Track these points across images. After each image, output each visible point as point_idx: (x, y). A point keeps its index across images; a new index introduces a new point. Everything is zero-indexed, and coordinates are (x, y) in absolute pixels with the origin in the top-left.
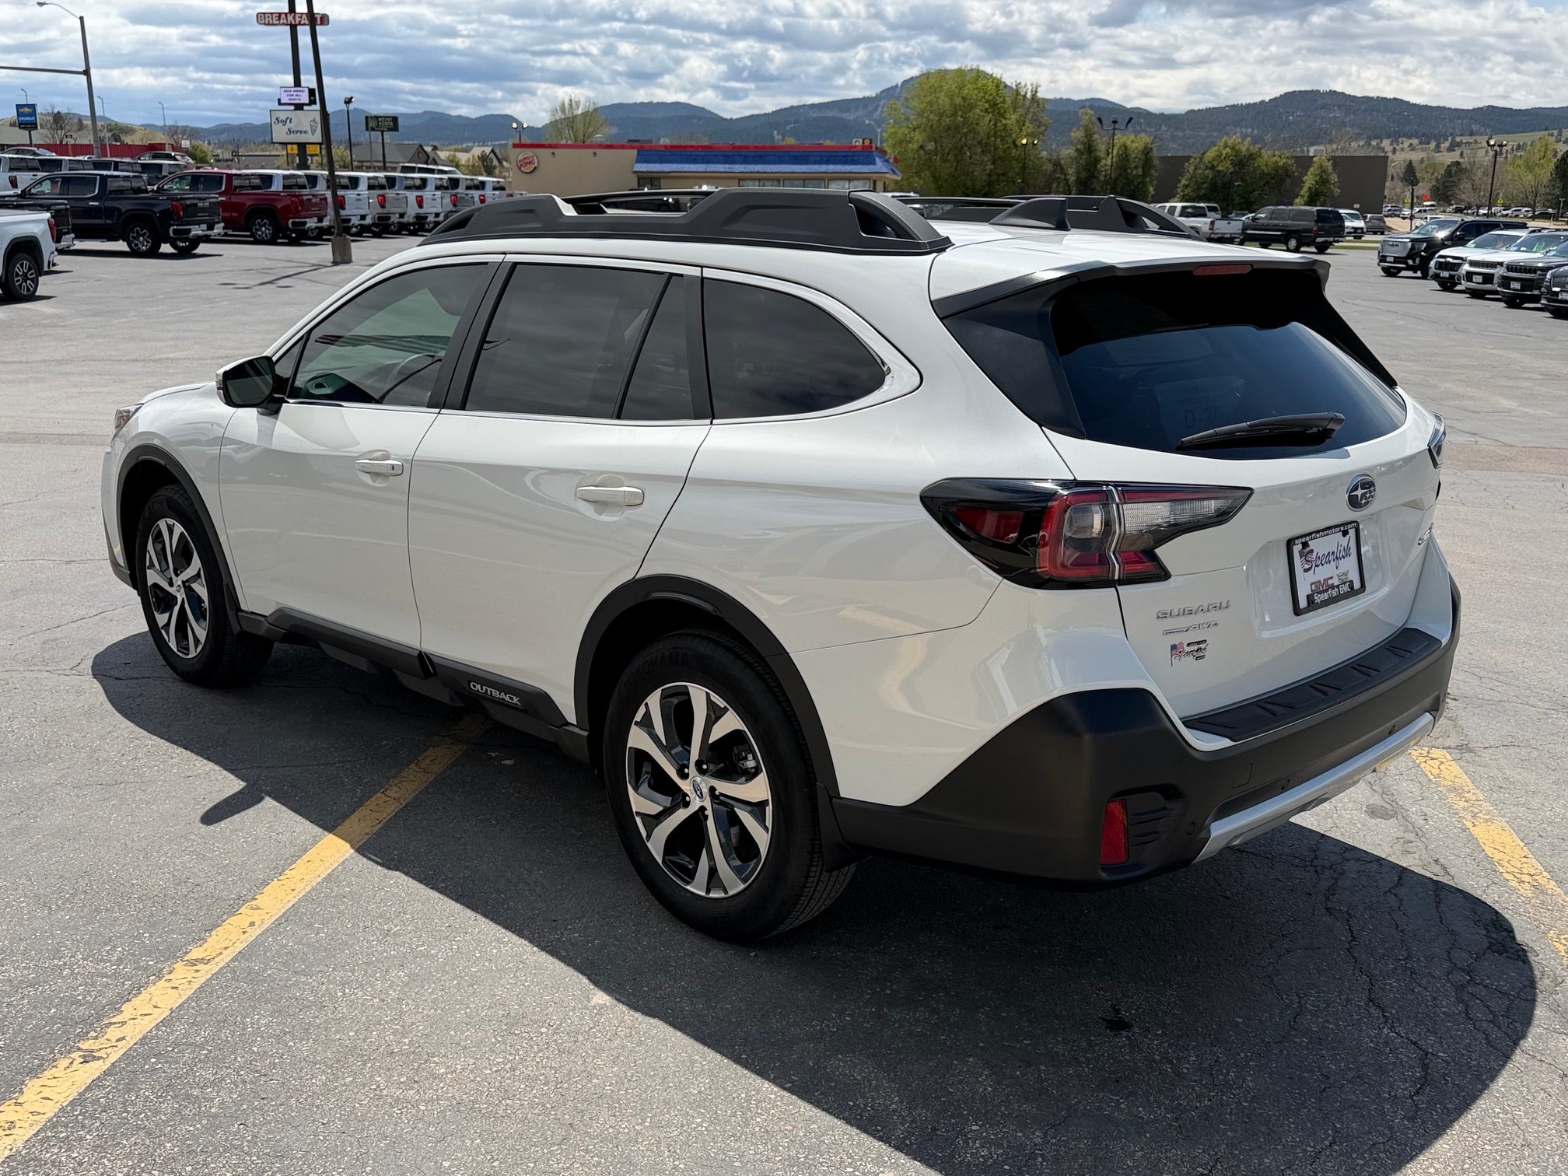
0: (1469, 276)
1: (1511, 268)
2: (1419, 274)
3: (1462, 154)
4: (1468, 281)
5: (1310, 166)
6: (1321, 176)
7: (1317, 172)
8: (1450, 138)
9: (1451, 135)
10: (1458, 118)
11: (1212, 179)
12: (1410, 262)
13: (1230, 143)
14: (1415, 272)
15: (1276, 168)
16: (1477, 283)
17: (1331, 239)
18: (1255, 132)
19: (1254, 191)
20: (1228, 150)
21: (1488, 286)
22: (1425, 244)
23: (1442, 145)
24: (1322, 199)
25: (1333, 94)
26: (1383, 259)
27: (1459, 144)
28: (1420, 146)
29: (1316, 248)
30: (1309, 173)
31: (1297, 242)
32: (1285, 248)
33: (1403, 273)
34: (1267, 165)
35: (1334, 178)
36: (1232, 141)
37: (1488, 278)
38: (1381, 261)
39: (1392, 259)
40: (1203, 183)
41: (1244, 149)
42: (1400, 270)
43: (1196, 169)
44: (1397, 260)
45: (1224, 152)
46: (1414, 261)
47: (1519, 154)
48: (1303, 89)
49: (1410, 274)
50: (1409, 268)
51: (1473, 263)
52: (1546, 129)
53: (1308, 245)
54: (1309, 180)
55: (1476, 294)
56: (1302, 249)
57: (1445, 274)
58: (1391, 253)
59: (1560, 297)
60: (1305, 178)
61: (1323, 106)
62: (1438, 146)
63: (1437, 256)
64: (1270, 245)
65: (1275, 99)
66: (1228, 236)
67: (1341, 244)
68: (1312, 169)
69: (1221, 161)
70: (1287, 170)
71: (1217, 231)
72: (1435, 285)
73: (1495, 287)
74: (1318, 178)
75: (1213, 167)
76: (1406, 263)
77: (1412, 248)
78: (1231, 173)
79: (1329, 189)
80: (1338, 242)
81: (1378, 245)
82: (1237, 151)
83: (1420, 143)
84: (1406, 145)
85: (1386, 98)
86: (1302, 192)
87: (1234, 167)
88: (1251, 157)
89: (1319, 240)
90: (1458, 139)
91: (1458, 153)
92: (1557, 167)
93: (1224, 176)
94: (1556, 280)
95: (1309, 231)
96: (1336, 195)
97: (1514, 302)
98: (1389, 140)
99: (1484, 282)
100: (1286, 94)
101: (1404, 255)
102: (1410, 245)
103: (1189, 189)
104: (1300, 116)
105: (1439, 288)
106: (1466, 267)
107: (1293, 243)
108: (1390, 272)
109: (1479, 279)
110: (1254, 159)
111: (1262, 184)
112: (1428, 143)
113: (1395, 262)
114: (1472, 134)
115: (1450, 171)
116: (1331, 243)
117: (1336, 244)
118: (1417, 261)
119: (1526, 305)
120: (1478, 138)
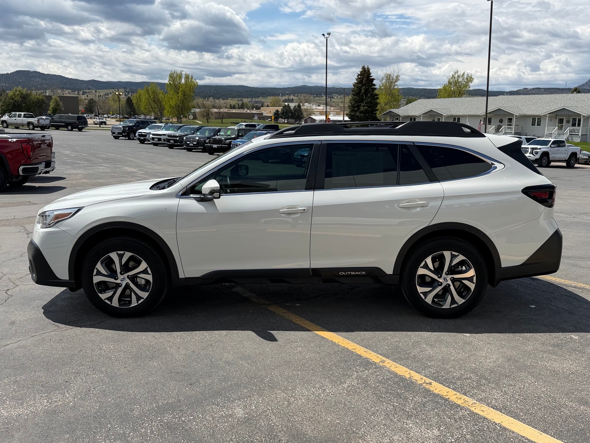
0: (153, 139)
1: (169, 136)
2: (127, 138)
3: (87, 96)
4: (153, 140)
5: (52, 99)
6: (57, 103)
7: (55, 102)
8: (82, 90)
9: (82, 89)
10: (83, 83)
11: (13, 103)
12: (124, 134)
13: (18, 90)
14: (126, 137)
15: (39, 100)
16: (156, 141)
17: (84, 126)
18: (7, 85)
19: (31, 108)
20: (18, 92)
21: (160, 142)
22: (127, 128)
23: (80, 93)
24: (58, 111)
25: (35, 72)
26: (113, 133)
27: (86, 92)
28: (72, 93)
29: (78, 129)
30: (51, 102)
31: (71, 127)
32: (67, 130)
33: (120, 138)
34: (34, 98)
35: (61, 104)
36: (19, 89)
37: (160, 139)
38: (113, 134)
39: (117, 133)
40: (10, 105)
41: (24, 92)
42: (119, 137)
43: (5, 99)
44: (119, 133)
45: (16, 93)
46: (125, 134)
47: (106, 97)
48: (23, 70)
49: (124, 138)
50: (123, 136)
51: (153, 135)
52: (114, 89)
53: (75, 129)
54: (52, 104)
55: (155, 144)
56: (73, 130)
57: (142, 138)
58: (117, 131)
59: (190, 145)
60: (50, 104)
61: (33, 77)
62: (78, 93)
63: (138, 132)
64: (59, 128)
65: (13, 73)
66: (45, 125)
67: (87, 128)
68: (52, 100)
69: (16, 96)
70: (43, 101)
71: (41, 123)
72: (138, 142)
73: (162, 142)
74: (55, 104)
75: (12, 99)
76: (122, 135)
77: (124, 129)
78: (21, 101)
79: (60, 108)
80: (86, 127)
81: (111, 129)
82: (21, 93)
83: (72, 91)
84: (67, 92)
85: (56, 75)
86: (50, 109)
87: (22, 98)
88: (28, 95)
89: (80, 126)
90: (85, 91)
91: (86, 95)
92: (127, 102)
93: (18, 102)
94: (188, 140)
95: (76, 123)
96: (63, 110)
97: (171, 147)
98: (61, 90)
99: (158, 141)
100: (17, 71)
101: (121, 132)
102: (122, 128)
103: (4, 107)
104: (24, 80)
105: (139, 143)
106: (151, 136)
107: (70, 128)
108: (116, 138)
109: (157, 140)
110: (29, 96)
111: (34, 105)
112: (75, 92)
113: (118, 134)
114: (89, 89)
115: (90, 102)
116: (84, 128)
117: (85, 128)
118: (126, 134)
119: (174, 148)
120: (92, 91)
